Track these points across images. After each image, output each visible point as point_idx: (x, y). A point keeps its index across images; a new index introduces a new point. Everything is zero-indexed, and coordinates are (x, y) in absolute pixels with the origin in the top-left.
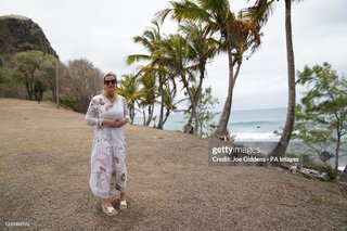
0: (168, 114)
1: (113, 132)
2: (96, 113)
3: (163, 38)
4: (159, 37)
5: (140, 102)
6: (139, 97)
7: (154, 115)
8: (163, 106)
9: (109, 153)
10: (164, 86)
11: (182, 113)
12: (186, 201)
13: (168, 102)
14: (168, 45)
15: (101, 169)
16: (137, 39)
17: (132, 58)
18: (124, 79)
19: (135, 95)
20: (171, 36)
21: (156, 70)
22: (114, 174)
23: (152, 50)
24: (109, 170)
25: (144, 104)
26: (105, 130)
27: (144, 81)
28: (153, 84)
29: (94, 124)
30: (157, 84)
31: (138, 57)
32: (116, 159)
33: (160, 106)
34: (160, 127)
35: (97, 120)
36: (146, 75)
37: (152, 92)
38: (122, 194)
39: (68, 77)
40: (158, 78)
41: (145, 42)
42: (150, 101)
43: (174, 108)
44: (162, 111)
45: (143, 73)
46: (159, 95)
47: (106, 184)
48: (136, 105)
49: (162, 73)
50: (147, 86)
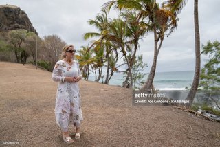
0: (112, 74)
1: (72, 86)
2: (60, 73)
3: (109, 21)
4: (106, 20)
5: (93, 65)
6: (92, 62)
7: (102, 75)
8: (108, 68)
9: (69, 101)
10: (110, 55)
11: (122, 73)
12: (121, 134)
13: (112, 66)
14: (112, 26)
15: (63, 111)
16: (92, 22)
17: (88, 35)
18: (82, 49)
19: (90, 60)
20: (115, 20)
21: (104, 43)
22: (71, 115)
23: (102, 30)
24: (68, 112)
25: (95, 66)
26: (66, 84)
27: (96, 51)
28: (102, 54)
29: (58, 80)
30: (105, 53)
31: (92, 34)
32: (72, 105)
33: (107, 68)
34: (106, 83)
35: (61, 78)
36: (97, 47)
37: (102, 59)
38: (77, 129)
39: (44, 47)
40: (105, 49)
41: (97, 24)
42: (99, 64)
43: (116, 70)
44: (108, 72)
45: (95, 46)
46: (106, 61)
47: (66, 122)
48: (90, 68)
49: (108, 45)
50: (98, 55)
